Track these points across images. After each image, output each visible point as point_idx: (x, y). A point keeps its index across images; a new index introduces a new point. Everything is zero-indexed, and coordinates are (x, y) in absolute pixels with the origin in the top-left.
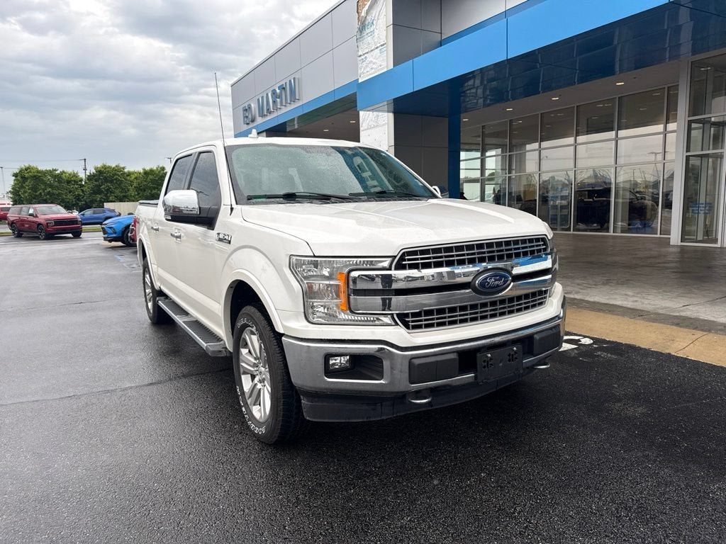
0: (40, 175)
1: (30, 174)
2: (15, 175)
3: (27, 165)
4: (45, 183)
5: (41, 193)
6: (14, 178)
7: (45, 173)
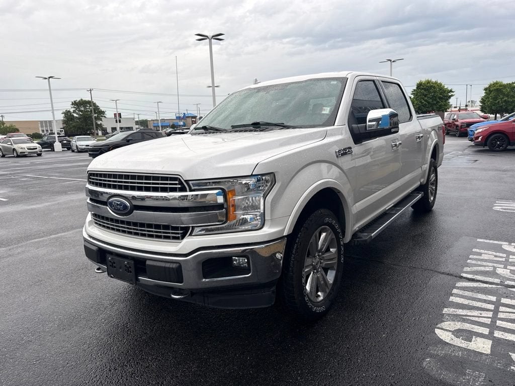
0: (501, 88)
1: (495, 88)
2: (486, 89)
3: (495, 81)
4: (504, 94)
5: (499, 101)
6: (485, 91)
7: (505, 86)
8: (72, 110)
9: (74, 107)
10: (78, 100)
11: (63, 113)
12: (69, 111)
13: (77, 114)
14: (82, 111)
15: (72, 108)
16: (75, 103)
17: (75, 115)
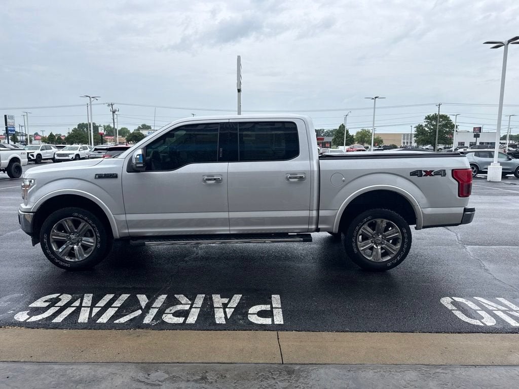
8: (424, 125)
9: (427, 122)
10: (432, 114)
11: (415, 127)
12: (421, 126)
13: (428, 128)
14: (433, 125)
15: (425, 122)
16: (428, 118)
17: (426, 129)
